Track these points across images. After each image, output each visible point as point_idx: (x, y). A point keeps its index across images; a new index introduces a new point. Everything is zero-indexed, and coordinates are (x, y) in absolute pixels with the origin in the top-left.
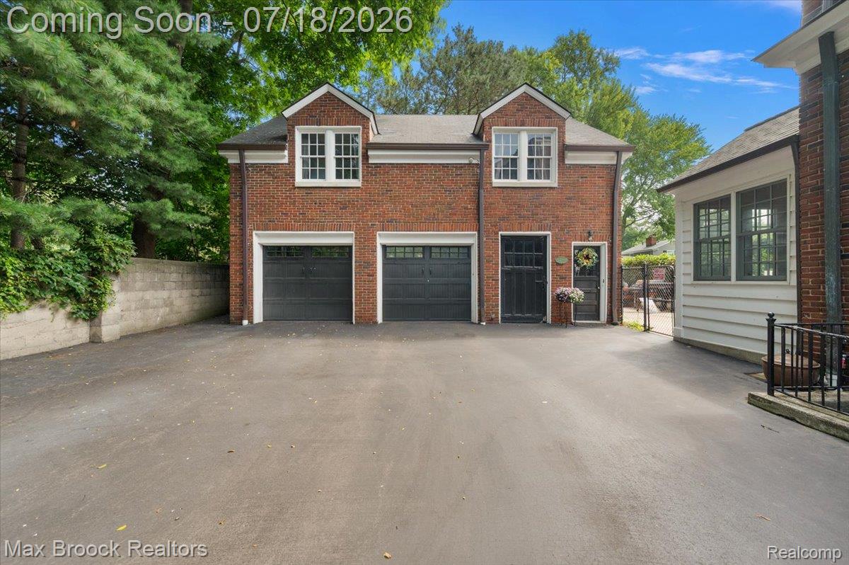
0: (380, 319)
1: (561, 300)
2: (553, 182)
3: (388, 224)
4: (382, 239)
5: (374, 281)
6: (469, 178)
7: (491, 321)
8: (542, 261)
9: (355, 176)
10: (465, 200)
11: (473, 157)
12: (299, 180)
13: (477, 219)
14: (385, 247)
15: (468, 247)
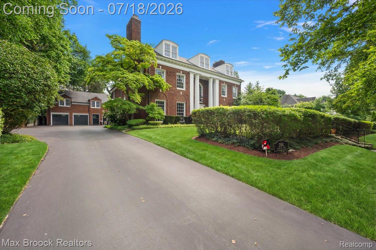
0: (73, 125)
1: (101, 122)
2: (100, 108)
3: (75, 112)
4: (73, 114)
5: (72, 119)
6: (88, 107)
7: (91, 125)
8: (98, 118)
9: (69, 105)
10: (87, 109)
11: (88, 104)
12: (59, 105)
13: (89, 112)
14: (74, 115)
15: (88, 115)
